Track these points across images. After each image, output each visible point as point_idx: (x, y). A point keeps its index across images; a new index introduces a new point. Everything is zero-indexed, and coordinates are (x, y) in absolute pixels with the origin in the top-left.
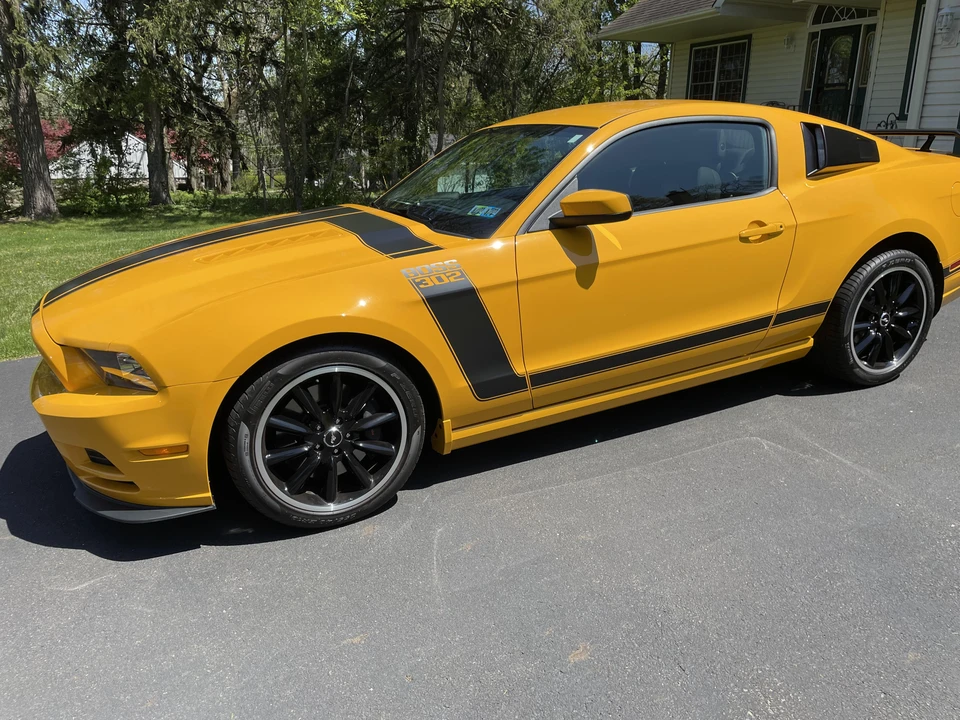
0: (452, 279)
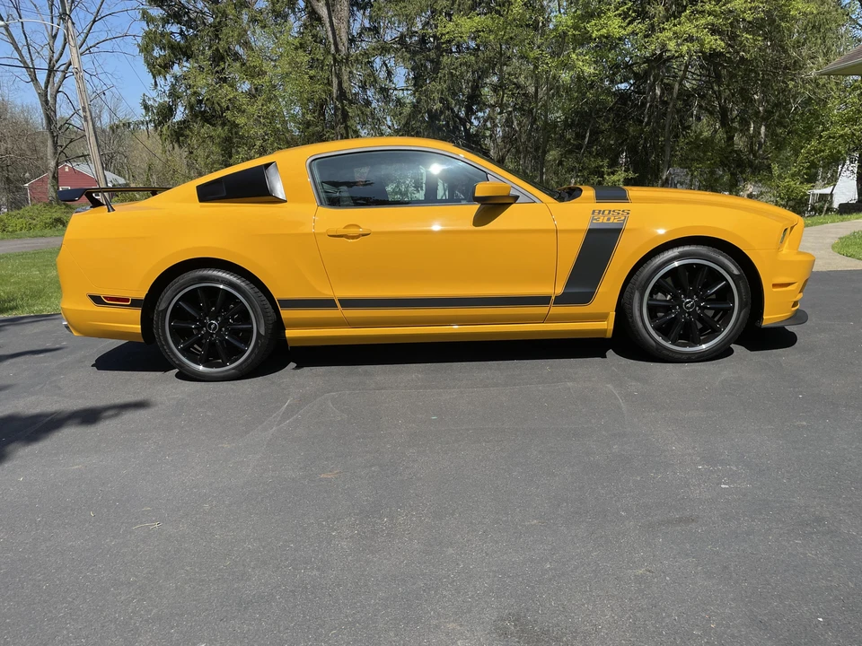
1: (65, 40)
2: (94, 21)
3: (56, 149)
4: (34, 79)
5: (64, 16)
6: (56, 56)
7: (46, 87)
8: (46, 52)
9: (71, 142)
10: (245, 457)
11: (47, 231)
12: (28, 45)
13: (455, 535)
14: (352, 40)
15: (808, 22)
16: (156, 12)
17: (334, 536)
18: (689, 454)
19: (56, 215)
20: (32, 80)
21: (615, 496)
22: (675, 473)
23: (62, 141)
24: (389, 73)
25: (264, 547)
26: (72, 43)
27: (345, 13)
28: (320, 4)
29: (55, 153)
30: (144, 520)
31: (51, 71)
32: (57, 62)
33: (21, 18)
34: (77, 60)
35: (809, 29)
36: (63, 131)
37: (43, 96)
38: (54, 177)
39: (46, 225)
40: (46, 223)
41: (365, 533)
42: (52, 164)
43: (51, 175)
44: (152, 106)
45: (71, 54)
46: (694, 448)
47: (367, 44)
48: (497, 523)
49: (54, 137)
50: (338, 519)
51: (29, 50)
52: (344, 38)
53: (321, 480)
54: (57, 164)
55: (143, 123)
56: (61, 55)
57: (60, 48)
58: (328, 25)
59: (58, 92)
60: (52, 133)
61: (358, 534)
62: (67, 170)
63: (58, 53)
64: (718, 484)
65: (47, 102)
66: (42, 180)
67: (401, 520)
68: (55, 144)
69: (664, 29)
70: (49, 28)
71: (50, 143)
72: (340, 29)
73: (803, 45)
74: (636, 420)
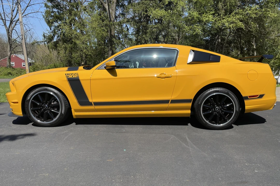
0: (75, 77)
1: (17, 12)
2: (28, 6)
3: (11, 49)
4: (5, 25)
5: (18, 3)
6: (13, 17)
7: (9, 27)
8: (10, 16)
9: (16, 47)
10: (79, 153)
11: (5, 76)
12: (4, 13)
13: (158, 184)
14: (116, 17)
15: (272, 19)
16: (49, 4)
17: (114, 182)
18: (242, 159)
19: (9, 71)
20: (4, 25)
21: (216, 173)
22: (238, 166)
23: (13, 46)
24: (128, 29)
25: (88, 184)
26: (20, 13)
27: (114, 8)
28: (106, 5)
29: (10, 50)
30: (42, 173)
31: (11, 22)
32: (14, 19)
33: (2, 3)
34: (21, 18)
35: (272, 22)
36: (14, 43)
37: (8, 30)
38: (9, 58)
39: (5, 75)
40: (5, 74)
41: (125, 181)
42: (9, 54)
43: (8, 58)
44: (46, 36)
45: (19, 16)
46: (243, 157)
47: (121, 19)
48: (174, 180)
49: (10, 45)
50: (115, 176)
51: (4, 14)
52: (114, 16)
53: (107, 162)
54: (11, 54)
55: (43, 42)
56: (15, 17)
57: (15, 14)
58: (108, 12)
59: (13, 29)
60: (10, 43)
61: (122, 181)
62: (14, 56)
63: (14, 16)
64: (254, 170)
65: (9, 32)
66: (5, 59)
67: (138, 177)
68: (11, 47)
69: (224, 19)
70: (12, 8)
71: (9, 46)
72: (112, 13)
73: (270, 27)
74: (221, 147)
